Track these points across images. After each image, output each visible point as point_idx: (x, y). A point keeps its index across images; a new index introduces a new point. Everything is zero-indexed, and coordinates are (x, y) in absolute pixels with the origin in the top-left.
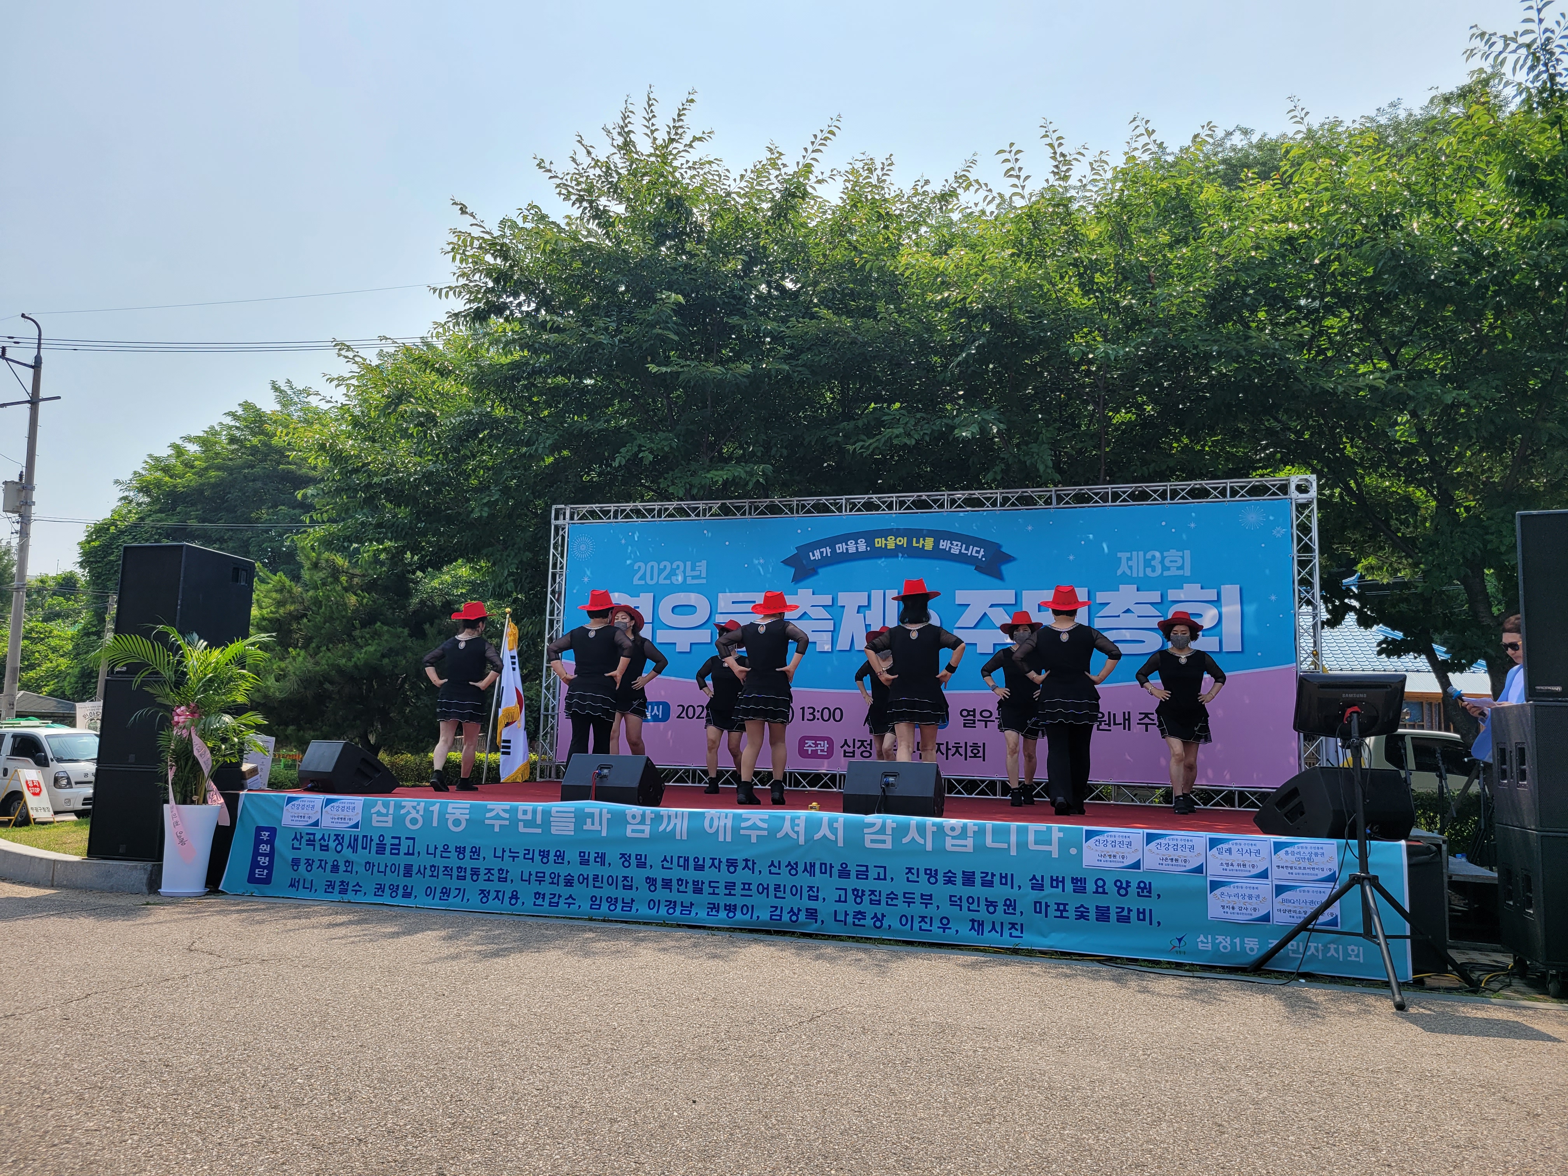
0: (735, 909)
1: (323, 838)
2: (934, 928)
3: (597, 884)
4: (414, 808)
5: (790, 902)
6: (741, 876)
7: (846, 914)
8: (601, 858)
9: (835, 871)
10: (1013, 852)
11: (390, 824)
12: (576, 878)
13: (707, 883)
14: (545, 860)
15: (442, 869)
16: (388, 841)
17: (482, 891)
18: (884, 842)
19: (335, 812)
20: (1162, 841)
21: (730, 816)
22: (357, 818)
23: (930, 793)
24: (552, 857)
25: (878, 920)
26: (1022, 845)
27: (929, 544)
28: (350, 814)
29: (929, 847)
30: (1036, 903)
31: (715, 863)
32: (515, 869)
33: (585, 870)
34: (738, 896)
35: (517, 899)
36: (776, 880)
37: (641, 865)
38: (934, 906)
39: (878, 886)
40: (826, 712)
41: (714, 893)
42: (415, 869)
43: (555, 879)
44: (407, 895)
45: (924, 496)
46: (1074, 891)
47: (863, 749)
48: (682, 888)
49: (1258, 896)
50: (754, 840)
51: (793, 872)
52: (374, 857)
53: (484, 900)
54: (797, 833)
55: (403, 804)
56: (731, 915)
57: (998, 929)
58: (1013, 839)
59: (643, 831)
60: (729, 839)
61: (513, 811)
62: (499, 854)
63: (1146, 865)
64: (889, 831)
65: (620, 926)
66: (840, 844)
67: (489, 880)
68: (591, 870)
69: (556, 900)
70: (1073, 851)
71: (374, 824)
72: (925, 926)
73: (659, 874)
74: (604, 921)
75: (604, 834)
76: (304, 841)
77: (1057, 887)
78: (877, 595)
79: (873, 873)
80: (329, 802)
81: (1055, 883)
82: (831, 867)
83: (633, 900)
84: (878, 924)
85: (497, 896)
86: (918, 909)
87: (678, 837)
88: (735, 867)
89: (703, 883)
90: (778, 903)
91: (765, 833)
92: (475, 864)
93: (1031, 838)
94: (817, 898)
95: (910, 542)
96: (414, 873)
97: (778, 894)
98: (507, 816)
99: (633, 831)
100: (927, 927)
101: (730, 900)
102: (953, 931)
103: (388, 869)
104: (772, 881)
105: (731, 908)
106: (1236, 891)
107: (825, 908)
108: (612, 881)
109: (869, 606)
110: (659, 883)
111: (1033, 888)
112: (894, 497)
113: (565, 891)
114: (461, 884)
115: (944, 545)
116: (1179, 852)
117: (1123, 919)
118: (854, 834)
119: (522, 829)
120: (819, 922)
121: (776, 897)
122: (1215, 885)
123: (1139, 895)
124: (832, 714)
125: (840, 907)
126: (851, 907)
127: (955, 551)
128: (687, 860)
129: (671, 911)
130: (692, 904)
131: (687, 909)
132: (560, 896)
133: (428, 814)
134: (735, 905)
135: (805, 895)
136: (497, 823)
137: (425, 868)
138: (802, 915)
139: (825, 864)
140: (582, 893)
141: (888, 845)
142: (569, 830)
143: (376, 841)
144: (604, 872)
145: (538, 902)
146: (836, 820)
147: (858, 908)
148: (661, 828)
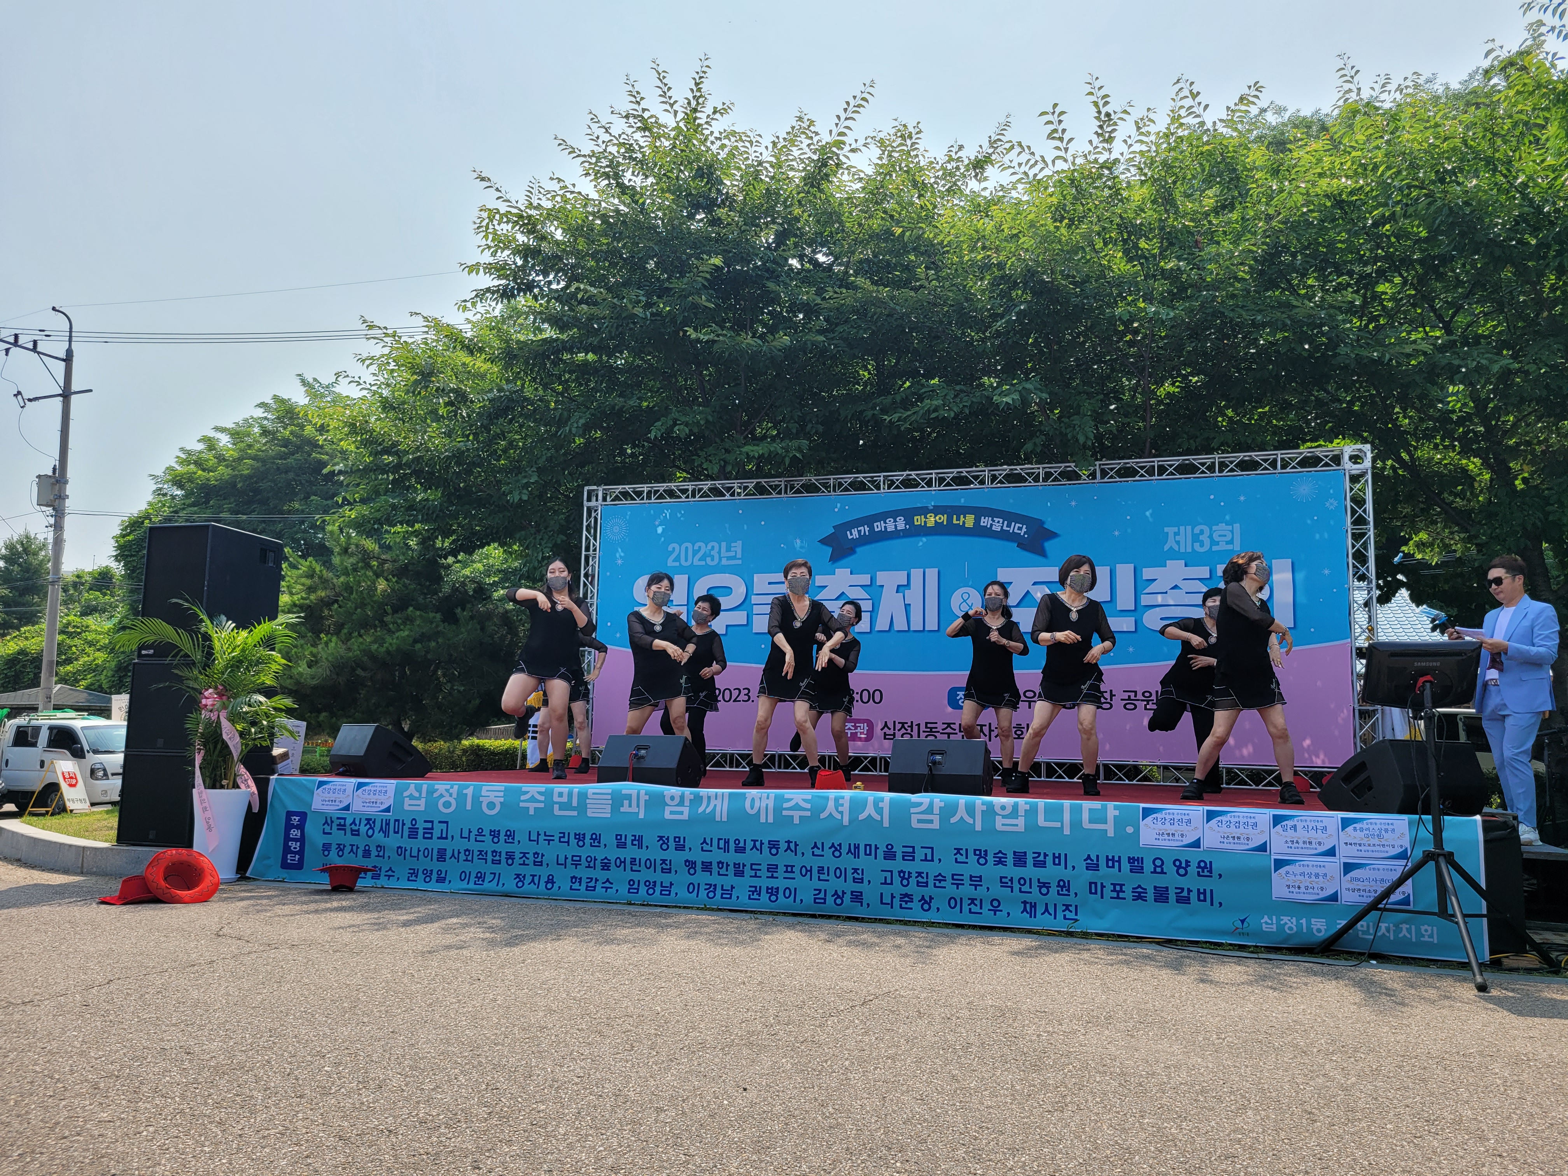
0: (777, 892)
1: (354, 822)
2: (985, 911)
3: (634, 868)
4: (447, 790)
5: (834, 884)
6: (783, 859)
7: (893, 897)
8: (638, 841)
9: (880, 853)
10: (1067, 831)
11: (422, 808)
12: (613, 862)
13: (748, 866)
14: (581, 843)
15: (476, 853)
16: (421, 825)
17: (518, 876)
18: (931, 822)
19: (366, 796)
20: (1224, 818)
21: (772, 796)
22: (389, 801)
23: (979, 771)
24: (588, 840)
25: (926, 902)
26: (1076, 824)
27: (969, 521)
28: (382, 798)
29: (978, 827)
30: (1091, 883)
31: (757, 846)
32: (551, 852)
33: (622, 854)
34: (781, 878)
35: (553, 883)
36: (820, 862)
38: (984, 888)
39: (925, 867)
40: (865, 694)
41: (756, 876)
42: (449, 854)
43: (591, 863)
44: (441, 880)
45: (964, 471)
46: (1131, 871)
47: (903, 731)
48: (723, 871)
49: (1325, 875)
50: (796, 821)
51: (837, 853)
52: (407, 843)
53: (520, 884)
54: (841, 813)
55: (436, 787)
56: (773, 898)
57: (1052, 911)
58: (1067, 817)
59: (682, 813)
60: (771, 820)
61: (549, 794)
62: (534, 837)
63: (1206, 844)
64: (936, 810)
65: (659, 910)
66: (886, 824)
67: (524, 864)
68: (628, 853)
69: (592, 884)
70: (1130, 830)
71: (406, 808)
72: (975, 909)
73: (699, 857)
74: (643, 905)
75: (641, 816)
76: (335, 827)
77: (1113, 867)
78: (916, 574)
79: (920, 854)
80: (360, 786)
81: (1110, 863)
82: (876, 848)
83: (671, 884)
84: (926, 907)
85: (533, 881)
86: (967, 890)
87: (718, 819)
88: (777, 849)
89: (744, 865)
90: (822, 885)
91: (808, 814)
92: (510, 848)
93: (1085, 816)
94: (861, 881)
95: (950, 519)
96: (448, 857)
97: (822, 877)
98: (542, 798)
99: (672, 813)
100: (977, 909)
101: (772, 883)
102: (1005, 913)
103: (421, 853)
104: (815, 863)
105: (773, 892)
106: (1302, 869)
107: (870, 893)
108: (650, 864)
109: (908, 585)
110: (699, 866)
111: (1087, 868)
112: (933, 474)
113: (602, 875)
114: (496, 868)
115: (985, 521)
116: (1242, 829)
117: (1183, 900)
118: (900, 814)
119: (557, 812)
120: (865, 904)
121: (819, 880)
122: (1280, 864)
123: (1199, 875)
124: (871, 696)
125: (887, 890)
126: (897, 888)
127: (997, 528)
128: (727, 842)
129: (711, 895)
130: (733, 887)
131: (728, 893)
132: (597, 880)
133: (462, 798)
134: (777, 888)
135: (850, 877)
136: (532, 806)
137: (459, 853)
138: (847, 898)
139: (870, 846)
140: (620, 877)
141: (936, 825)
142: (606, 813)
143: (408, 825)
144: (641, 855)
145: (574, 886)
146: (882, 799)
147: (905, 890)
148: (700, 810)
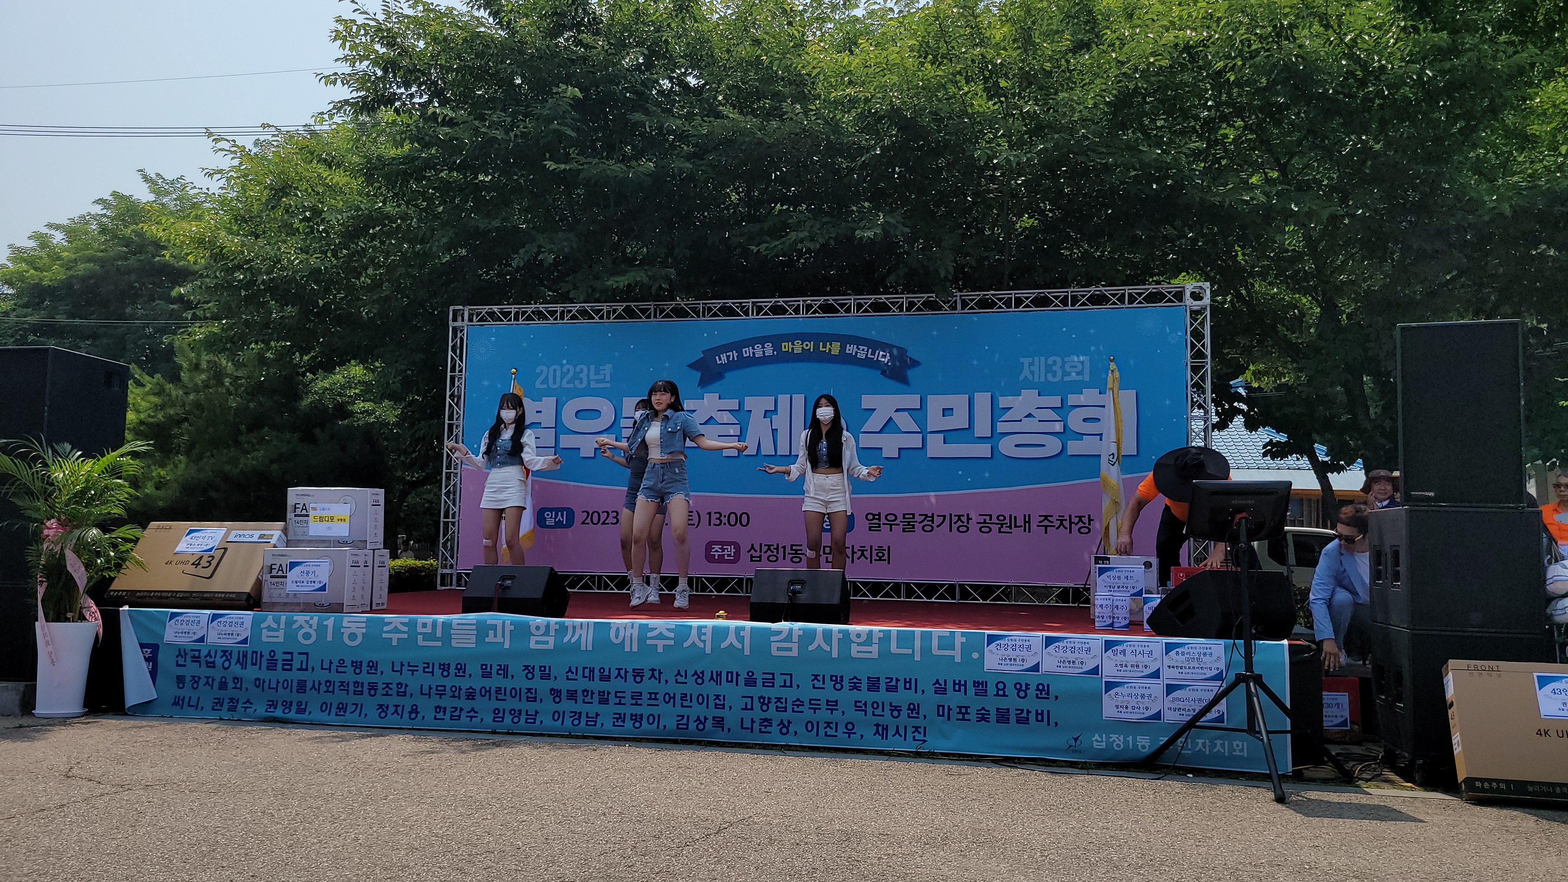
0: (641, 719)
1: (209, 654)
2: (840, 733)
3: (500, 697)
4: (307, 622)
5: (697, 710)
6: (648, 686)
7: (753, 721)
8: (504, 670)
9: (741, 680)
10: (917, 657)
11: (281, 640)
12: (478, 691)
13: (613, 694)
14: (445, 673)
15: (337, 684)
16: (280, 657)
17: (381, 706)
18: (790, 649)
19: (222, 628)
20: (1060, 644)
21: (636, 627)
22: (246, 634)
23: (836, 600)
24: (452, 670)
25: (784, 726)
26: (926, 651)
28: (238, 629)
29: (835, 654)
30: (939, 706)
31: (621, 674)
32: (414, 683)
33: (488, 683)
34: (645, 705)
35: (417, 713)
36: (683, 689)
37: (546, 676)
38: (840, 712)
39: (784, 693)
40: (733, 516)
41: (620, 704)
42: (309, 685)
43: (456, 693)
44: (301, 711)
45: (831, 299)
46: (976, 694)
47: (769, 553)
48: (588, 699)
49: (1150, 696)
50: (660, 650)
51: (700, 681)
52: (265, 675)
53: (383, 715)
54: (704, 641)
55: (296, 618)
56: (637, 725)
57: (902, 732)
58: (918, 642)
59: (547, 643)
60: (635, 649)
61: (412, 624)
62: (397, 668)
63: (1044, 667)
64: (795, 638)
65: (524, 738)
66: (747, 652)
67: (387, 694)
68: (496, 682)
69: (457, 713)
70: (975, 655)
71: (264, 639)
72: (830, 732)
73: (563, 685)
74: (508, 733)
75: (507, 646)
76: (188, 658)
77: (959, 690)
78: (784, 400)
79: (779, 681)
80: (215, 617)
81: (957, 687)
82: (738, 675)
83: (537, 712)
84: (784, 730)
85: (396, 711)
86: (823, 714)
87: (583, 648)
88: (642, 677)
89: (609, 693)
90: (685, 711)
91: (672, 642)
92: (373, 678)
93: (934, 642)
94: (723, 707)
95: (816, 346)
96: (308, 689)
97: (685, 703)
98: (406, 629)
99: (537, 642)
100: (832, 732)
101: (637, 710)
102: (858, 736)
103: (280, 685)
104: (679, 690)
105: (637, 718)
106: (1130, 691)
107: (731, 718)
108: (515, 693)
109: (775, 411)
110: (564, 694)
111: (936, 693)
112: (801, 301)
113: (467, 705)
114: (358, 699)
115: (850, 349)
116: (1076, 654)
117: (1022, 720)
118: (761, 643)
119: (420, 642)
120: (726, 729)
121: (682, 706)
122: (1110, 686)
123: (1036, 696)
124: (738, 519)
125: (747, 715)
126: (757, 713)
127: (861, 355)
128: (592, 671)
129: (576, 722)
130: (597, 715)
131: (593, 719)
132: (461, 709)
133: (321, 629)
134: (641, 715)
135: (712, 704)
136: (395, 637)
137: (320, 684)
138: (709, 724)
139: (732, 673)
140: (485, 707)
141: (795, 653)
142: (470, 643)
143: (267, 656)
144: (508, 684)
145: (439, 716)
146: (743, 628)
147: (764, 715)
148: (566, 640)
